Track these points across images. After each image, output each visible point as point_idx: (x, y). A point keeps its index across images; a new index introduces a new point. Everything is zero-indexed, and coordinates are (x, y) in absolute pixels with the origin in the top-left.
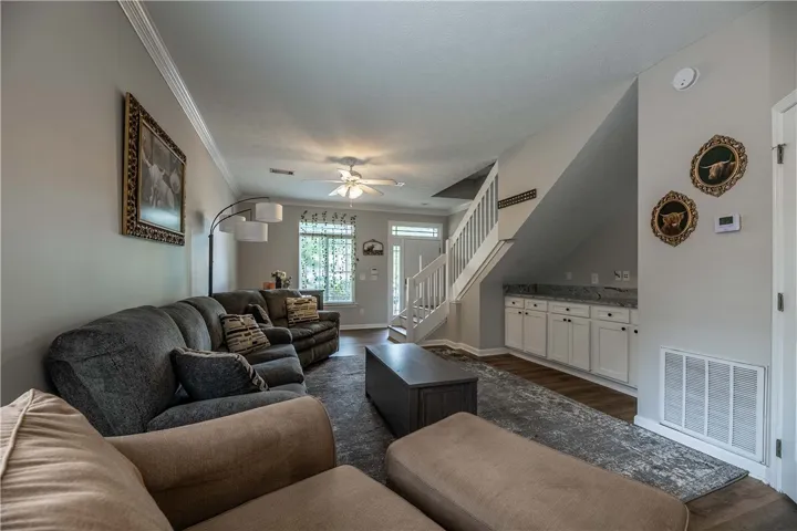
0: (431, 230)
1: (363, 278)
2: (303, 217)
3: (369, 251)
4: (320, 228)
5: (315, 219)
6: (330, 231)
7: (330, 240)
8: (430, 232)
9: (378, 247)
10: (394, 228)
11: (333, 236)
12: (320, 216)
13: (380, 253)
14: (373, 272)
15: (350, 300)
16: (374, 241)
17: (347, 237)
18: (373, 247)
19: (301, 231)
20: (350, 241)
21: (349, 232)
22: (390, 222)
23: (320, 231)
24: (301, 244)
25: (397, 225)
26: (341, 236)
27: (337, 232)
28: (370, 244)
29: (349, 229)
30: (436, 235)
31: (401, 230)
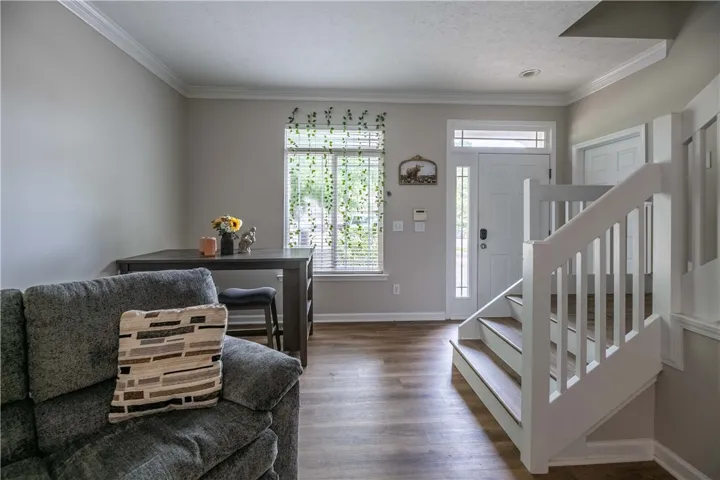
0: (532, 135)
1: (398, 226)
2: (292, 120)
3: (411, 178)
4: (321, 137)
5: (312, 122)
6: (338, 145)
7: (340, 161)
8: (531, 139)
9: (426, 170)
10: (458, 133)
11: (345, 152)
12: (321, 117)
13: (432, 180)
14: (417, 216)
15: (376, 267)
16: (420, 158)
17: (370, 152)
18: (417, 170)
19: (288, 145)
20: (375, 160)
21: (374, 145)
22: (450, 122)
23: (320, 144)
24: (289, 166)
25: (462, 128)
26: (360, 152)
27: (351, 145)
28: (412, 165)
29: (373, 138)
30: (541, 145)
31: (471, 138)
